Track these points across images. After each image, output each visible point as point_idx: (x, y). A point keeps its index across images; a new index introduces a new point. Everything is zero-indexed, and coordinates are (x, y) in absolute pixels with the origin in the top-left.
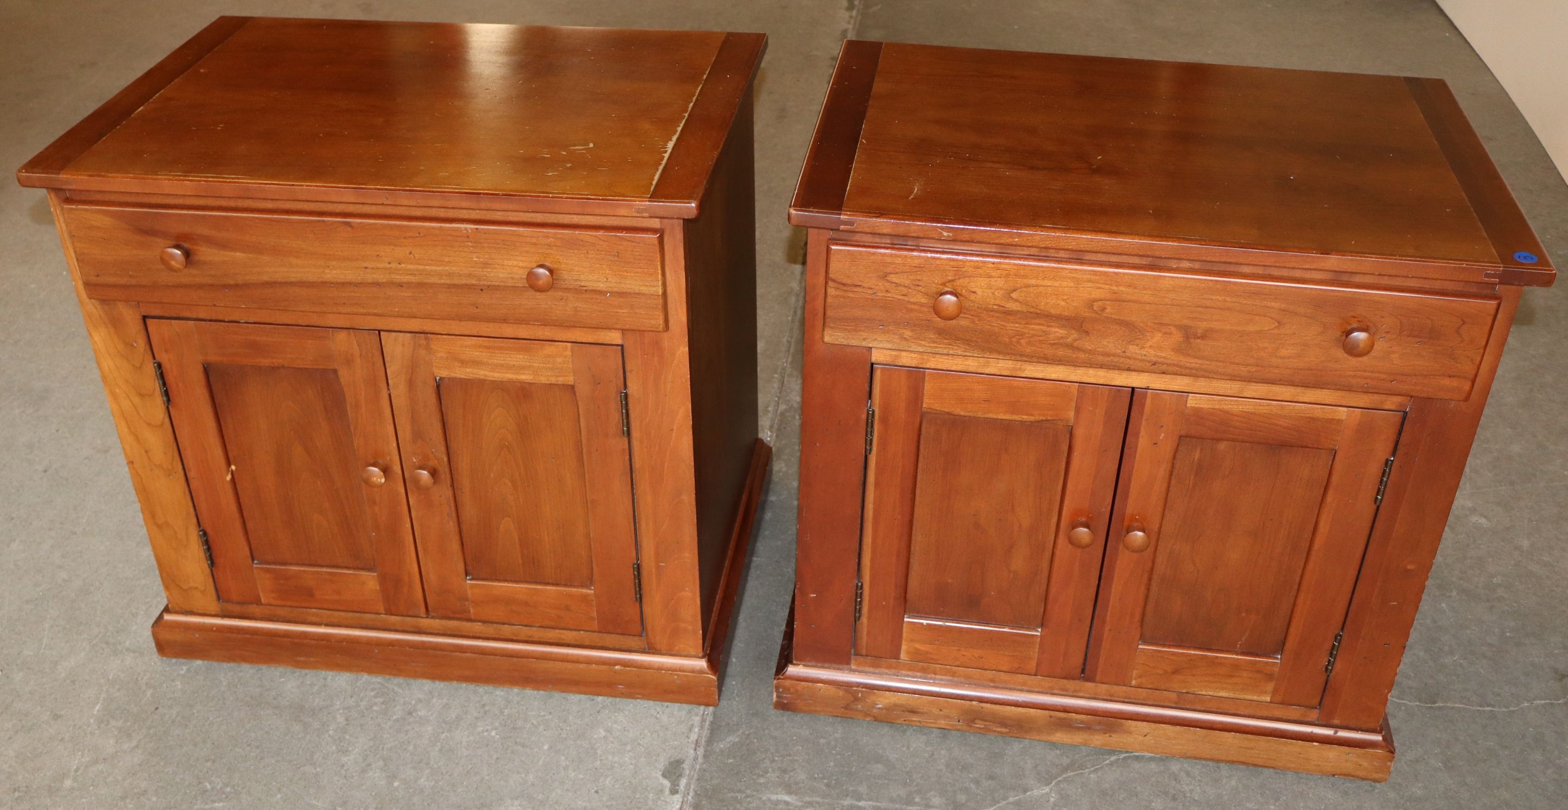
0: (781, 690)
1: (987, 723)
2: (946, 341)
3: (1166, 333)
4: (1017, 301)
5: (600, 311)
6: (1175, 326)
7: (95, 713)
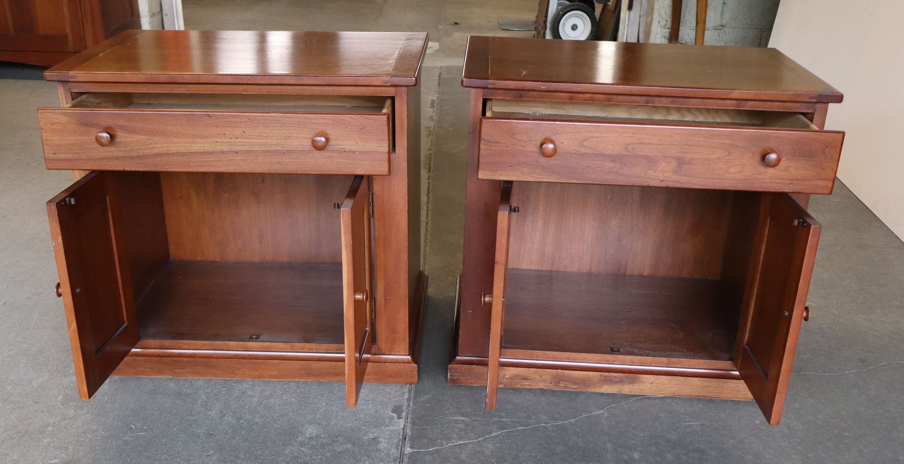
0: (452, 371)
1: (567, 383)
2: (547, 174)
3: (668, 162)
4: (586, 147)
5: (352, 164)
6: (673, 157)
7: (59, 400)
